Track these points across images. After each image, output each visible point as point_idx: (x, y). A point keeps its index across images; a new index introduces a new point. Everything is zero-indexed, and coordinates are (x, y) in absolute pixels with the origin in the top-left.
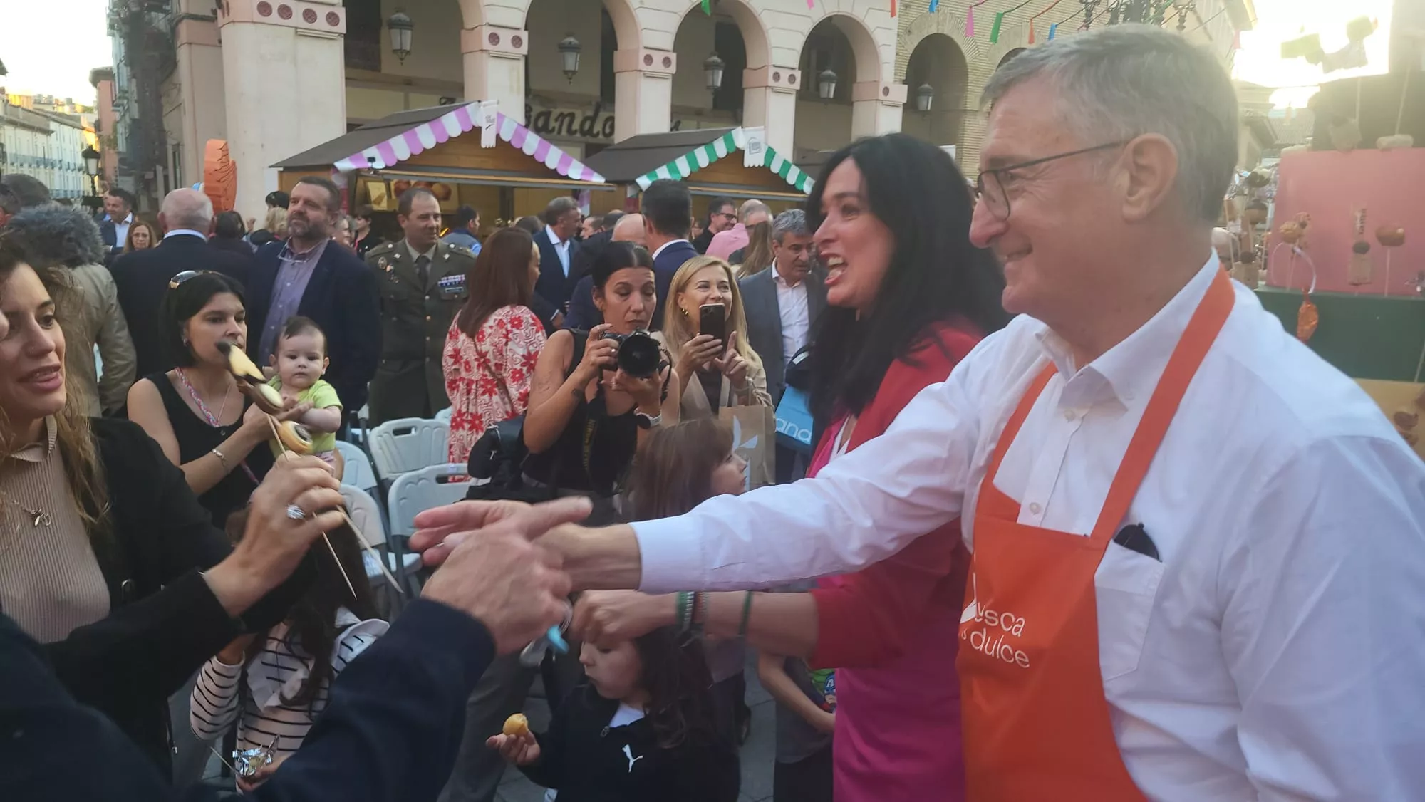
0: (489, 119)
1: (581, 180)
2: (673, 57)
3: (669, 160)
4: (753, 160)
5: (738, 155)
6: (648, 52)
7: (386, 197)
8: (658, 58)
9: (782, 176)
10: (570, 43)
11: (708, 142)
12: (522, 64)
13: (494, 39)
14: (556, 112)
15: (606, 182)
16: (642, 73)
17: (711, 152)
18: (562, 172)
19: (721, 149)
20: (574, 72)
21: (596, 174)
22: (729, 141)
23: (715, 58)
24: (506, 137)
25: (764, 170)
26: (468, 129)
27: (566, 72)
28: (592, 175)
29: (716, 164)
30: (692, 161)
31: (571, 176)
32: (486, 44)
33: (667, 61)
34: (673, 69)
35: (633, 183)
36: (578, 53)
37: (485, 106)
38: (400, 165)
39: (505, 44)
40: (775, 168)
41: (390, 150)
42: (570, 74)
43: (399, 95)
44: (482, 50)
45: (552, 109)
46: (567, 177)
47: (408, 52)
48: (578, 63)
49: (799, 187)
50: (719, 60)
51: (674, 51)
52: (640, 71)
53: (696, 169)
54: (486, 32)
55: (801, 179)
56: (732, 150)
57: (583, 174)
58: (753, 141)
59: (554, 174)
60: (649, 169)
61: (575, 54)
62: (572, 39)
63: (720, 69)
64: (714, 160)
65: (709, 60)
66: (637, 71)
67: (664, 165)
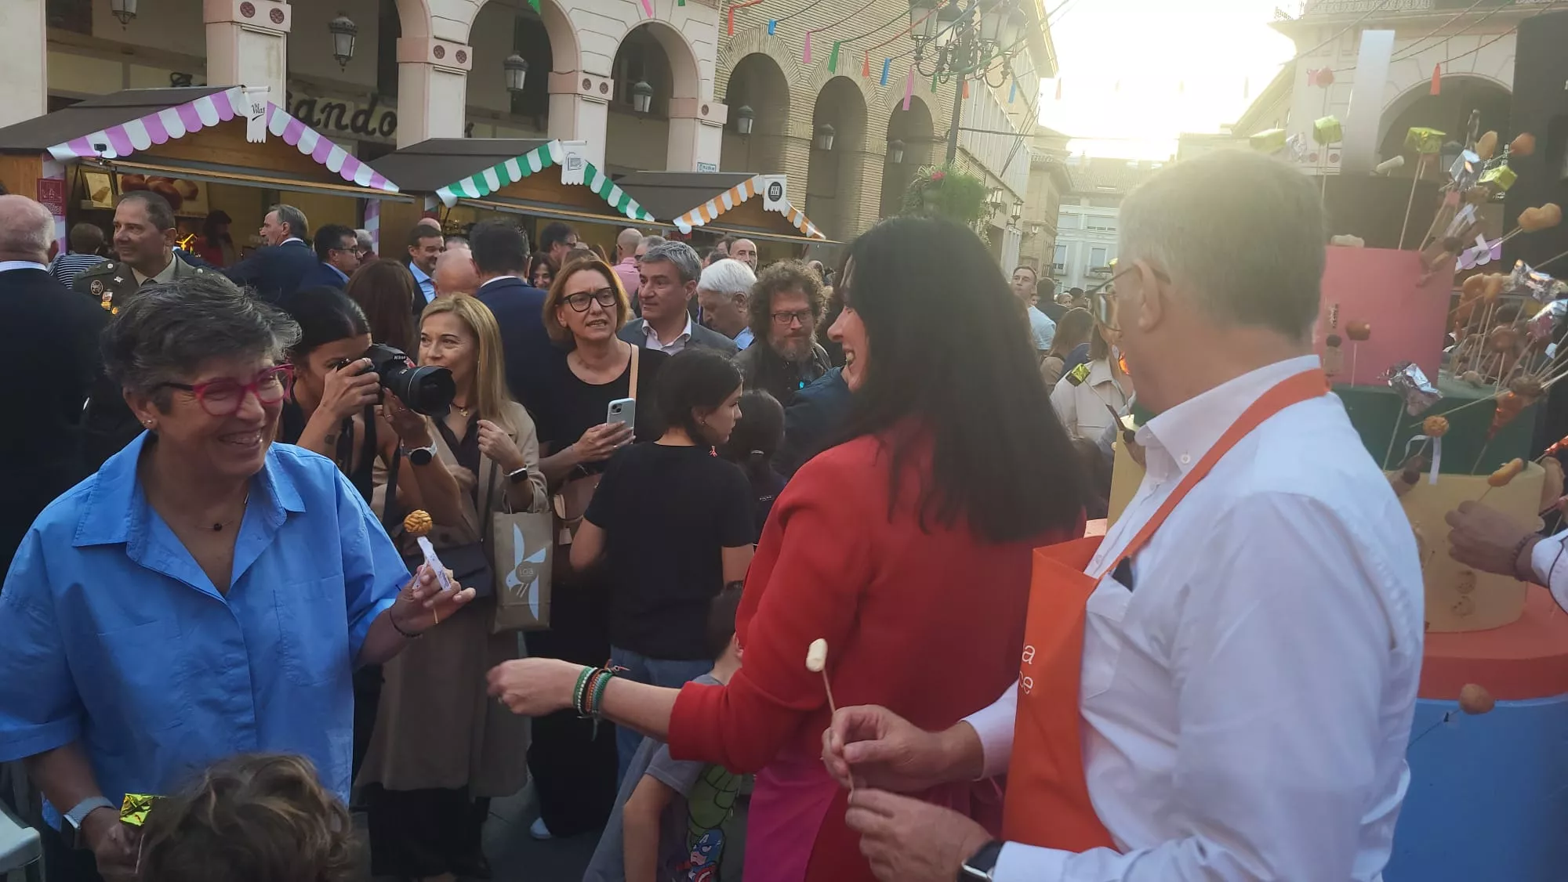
0: (256, 108)
1: (369, 187)
2: (469, 51)
3: (475, 171)
4: (571, 177)
5: (555, 170)
6: (439, 43)
7: (110, 194)
8: (451, 51)
9: (603, 196)
10: (344, 23)
11: (520, 154)
12: (282, 43)
13: (248, 9)
14: (321, 103)
15: (400, 192)
16: (431, 66)
17: (524, 166)
18: (347, 176)
19: (535, 163)
20: (348, 58)
21: (388, 181)
22: (545, 154)
23: (518, 57)
24: (277, 132)
25: (585, 189)
26: (228, 118)
27: (338, 57)
28: (383, 183)
29: (529, 179)
30: (502, 174)
31: (357, 181)
32: (237, 15)
33: (461, 56)
34: (468, 65)
35: (433, 195)
36: (353, 36)
37: (249, 92)
38: (137, 156)
39: (262, 17)
40: (596, 187)
41: (125, 137)
42: (343, 60)
43: (117, 66)
44: (232, 22)
45: (317, 99)
46: (353, 183)
47: (133, 15)
48: (353, 48)
49: (621, 210)
50: (522, 60)
51: (469, 45)
52: (429, 63)
53: (506, 184)
55: (624, 201)
56: (548, 165)
57: (371, 181)
58: (572, 156)
59: (337, 178)
60: (452, 181)
61: (350, 37)
62: (345, 20)
63: (522, 70)
64: (528, 174)
65: (509, 59)
66: (426, 65)
67: (470, 179)
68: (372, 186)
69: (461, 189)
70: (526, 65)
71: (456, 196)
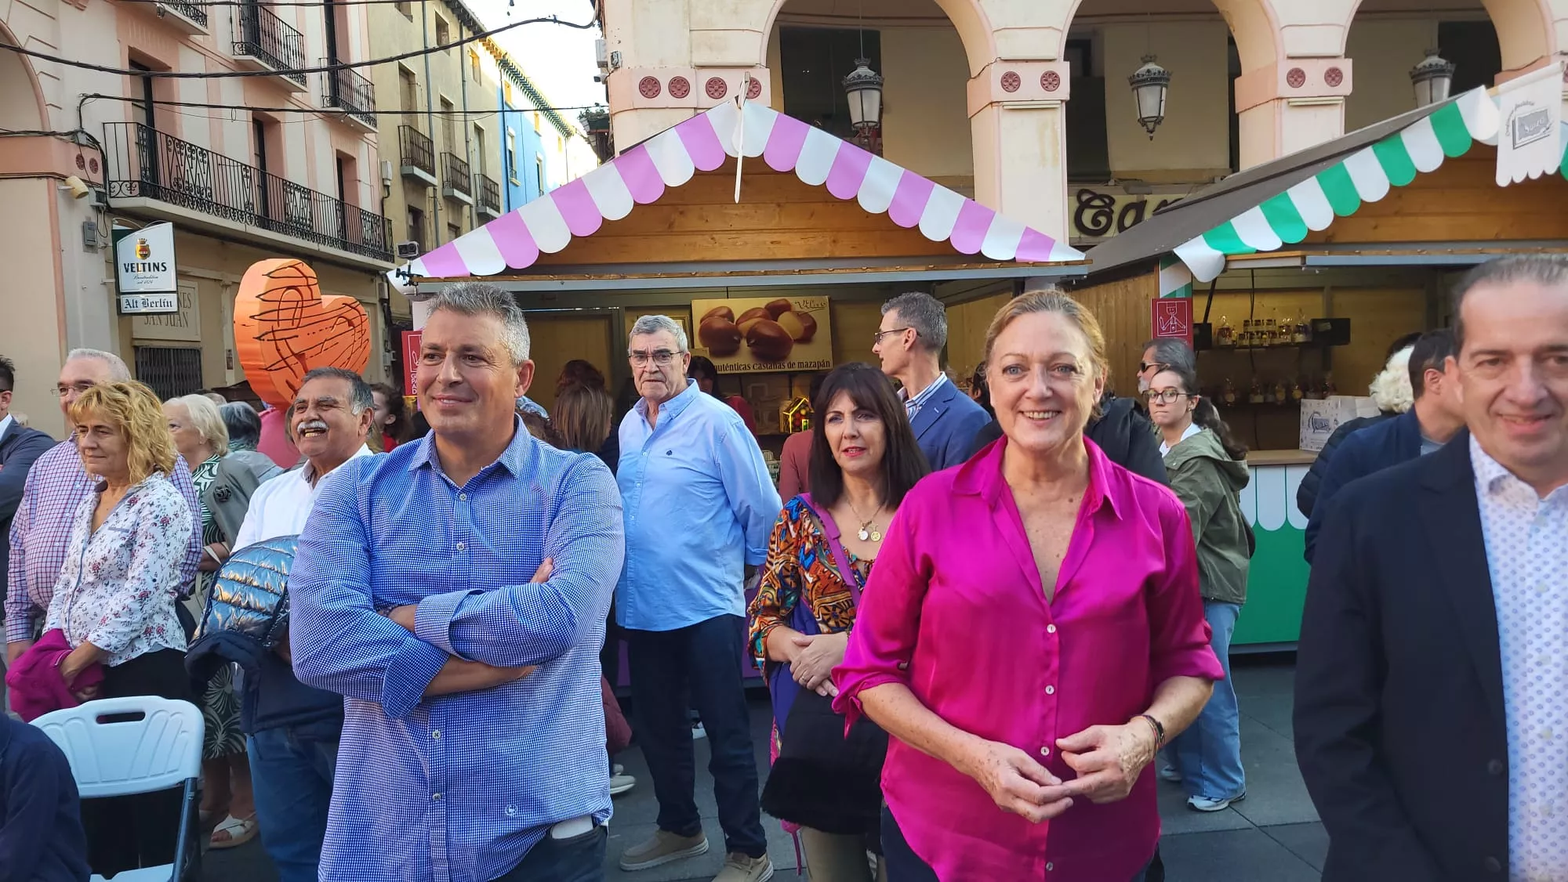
2: (1346, 66)
4: (1524, 163)
6: (1296, 64)
8: (1315, 73)
10: (1149, 71)
11: (1385, 136)
12: (1061, 116)
13: (1011, 81)
16: (1285, 101)
17: (1395, 161)
18: (963, 247)
19: (1425, 150)
20: (1158, 120)
22: (1449, 127)
23: (1435, 60)
24: (806, 174)
27: (1143, 122)
29: (1413, 190)
30: (1340, 189)
31: (989, 253)
32: (998, 92)
33: (1334, 76)
34: (1346, 87)
35: (1171, 259)
36: (1162, 86)
39: (1030, 86)
42: (1151, 126)
44: (992, 103)
45: (1146, 197)
48: (1163, 103)
50: (1443, 62)
51: (1347, 56)
52: (1282, 98)
53: (1350, 209)
54: (998, 71)
56: (1460, 149)
57: (1020, 248)
58: (1522, 112)
60: (1210, 220)
61: (1158, 88)
62: (1152, 66)
63: (1444, 76)
64: (1406, 179)
65: (1420, 66)
66: (1276, 102)
67: (1256, 212)
68: (1020, 257)
69: (1235, 236)
70: (1451, 67)
71: (1220, 253)
